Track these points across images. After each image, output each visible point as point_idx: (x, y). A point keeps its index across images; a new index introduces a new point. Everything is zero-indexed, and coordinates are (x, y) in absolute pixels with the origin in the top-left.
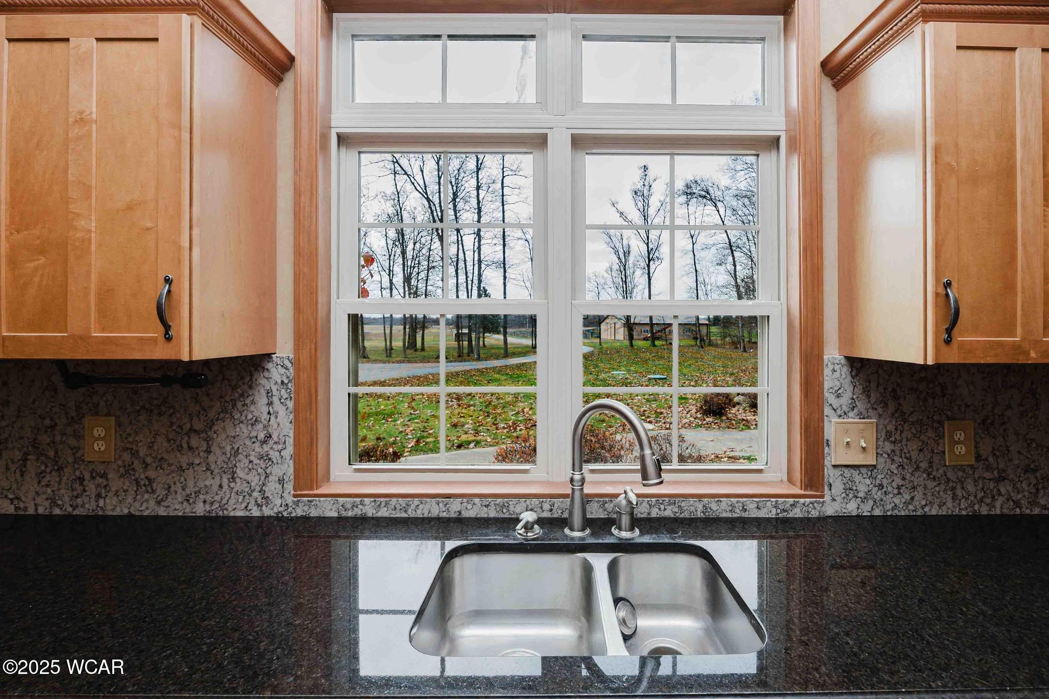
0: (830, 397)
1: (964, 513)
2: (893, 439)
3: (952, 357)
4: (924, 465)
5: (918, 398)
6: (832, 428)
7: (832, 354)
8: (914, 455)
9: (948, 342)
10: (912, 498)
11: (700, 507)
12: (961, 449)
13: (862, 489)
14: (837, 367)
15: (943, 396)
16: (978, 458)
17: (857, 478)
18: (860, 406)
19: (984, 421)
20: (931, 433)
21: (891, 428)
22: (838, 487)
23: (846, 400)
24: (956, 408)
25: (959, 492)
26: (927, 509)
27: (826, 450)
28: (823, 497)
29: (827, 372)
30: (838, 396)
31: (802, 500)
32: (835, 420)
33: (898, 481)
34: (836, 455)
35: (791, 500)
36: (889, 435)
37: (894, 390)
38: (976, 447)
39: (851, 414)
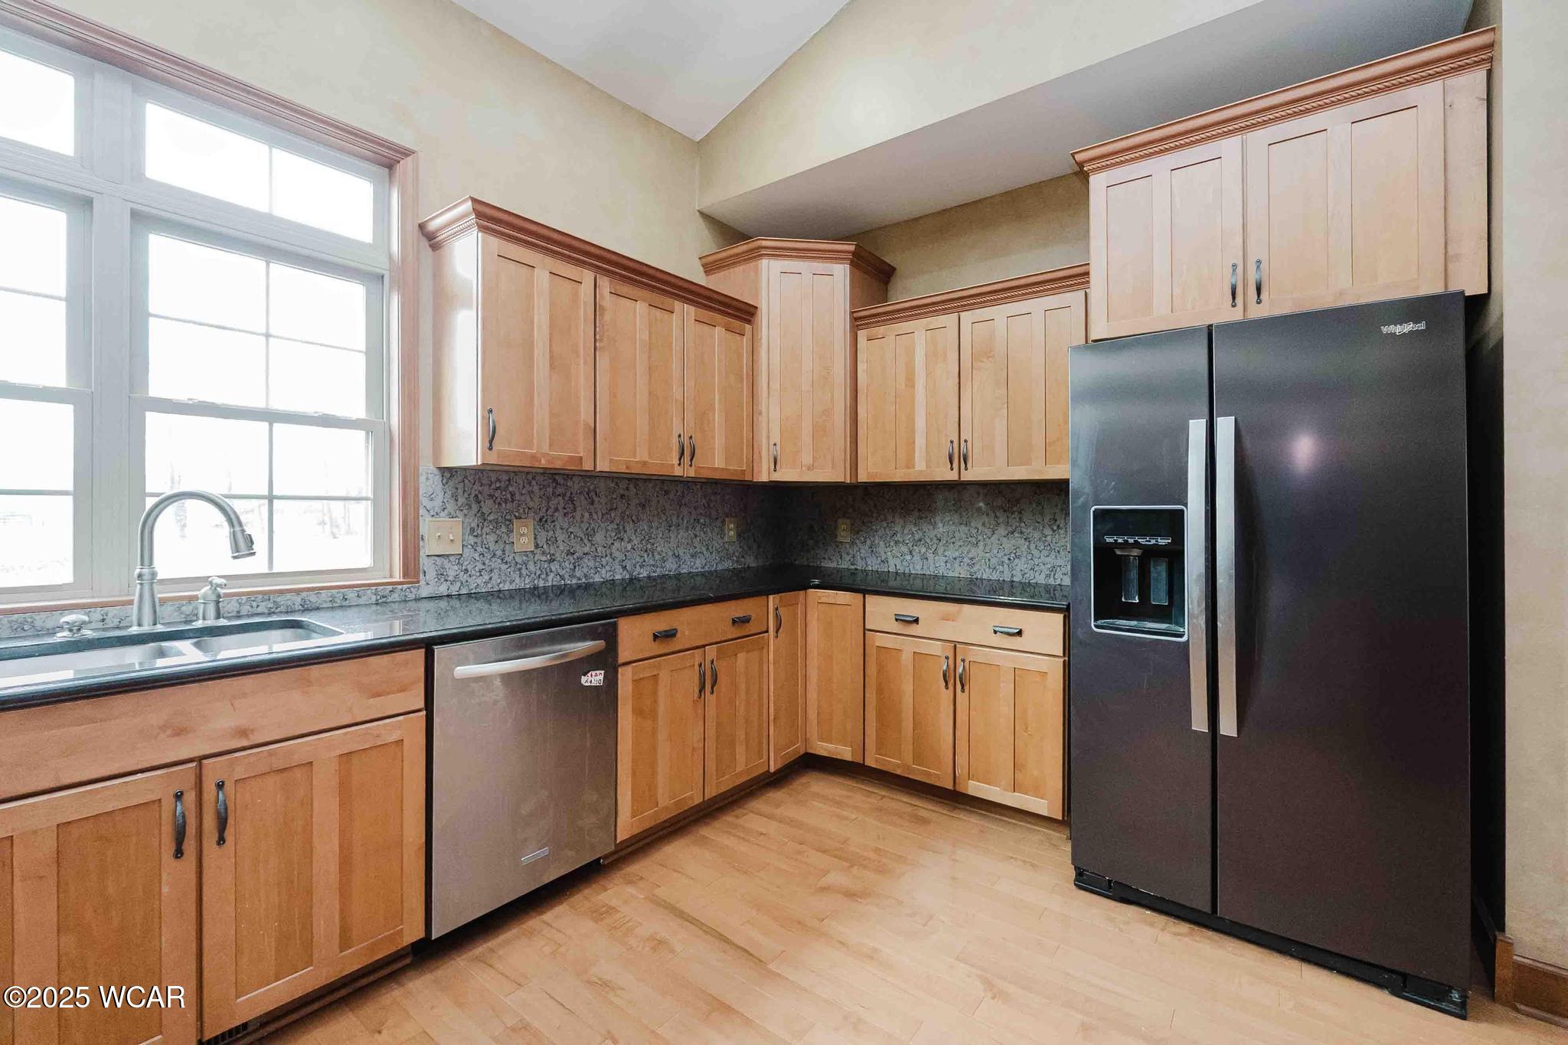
0: (424, 501)
1: (528, 586)
2: (475, 534)
3: (493, 459)
4: (499, 553)
5: (495, 502)
6: (426, 526)
7: (426, 465)
8: (492, 546)
9: (491, 448)
10: (491, 579)
11: (298, 600)
12: (524, 540)
13: (452, 574)
14: (430, 476)
15: (513, 502)
16: (537, 546)
17: (447, 565)
18: (451, 507)
19: (541, 520)
20: (504, 529)
21: (474, 525)
22: (431, 574)
23: (438, 503)
24: (521, 511)
25: (524, 572)
26: (501, 586)
27: (421, 543)
28: (418, 582)
29: (422, 479)
30: (432, 500)
31: (400, 587)
32: (428, 519)
33: (480, 566)
34: (430, 546)
35: (390, 588)
36: (472, 530)
37: (476, 496)
38: (535, 538)
39: (442, 514)
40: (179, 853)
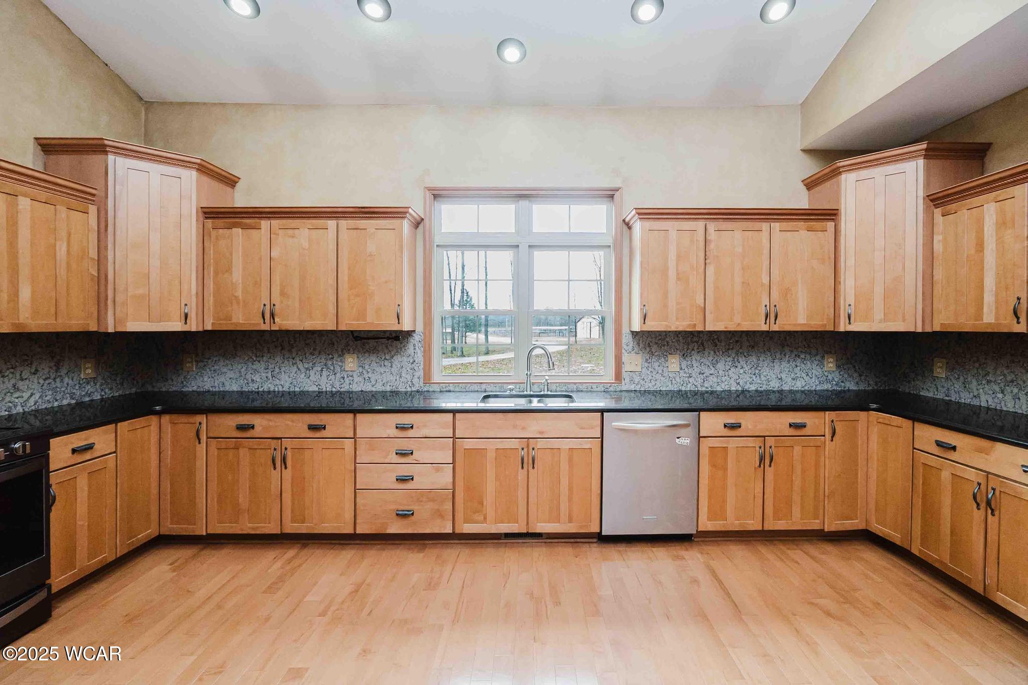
0: (624, 346)
1: (675, 389)
2: (648, 362)
3: (646, 328)
4: (660, 371)
5: (658, 346)
6: (625, 357)
7: (625, 331)
8: (657, 368)
9: (644, 323)
10: (656, 384)
11: (575, 387)
12: (674, 365)
13: (636, 381)
14: (627, 335)
15: (668, 346)
16: (681, 369)
17: (635, 376)
18: (636, 350)
19: (683, 355)
20: (663, 359)
21: (647, 358)
22: (627, 380)
23: (630, 348)
24: (673, 350)
25: (674, 382)
26: (661, 388)
27: (623, 365)
28: (621, 383)
29: (624, 337)
30: (627, 346)
31: (613, 385)
32: (626, 354)
33: (650, 377)
34: (626, 367)
35: (609, 385)
36: (647, 360)
37: (649, 343)
38: (680, 365)
39: (632, 352)
40: (523, 468)
